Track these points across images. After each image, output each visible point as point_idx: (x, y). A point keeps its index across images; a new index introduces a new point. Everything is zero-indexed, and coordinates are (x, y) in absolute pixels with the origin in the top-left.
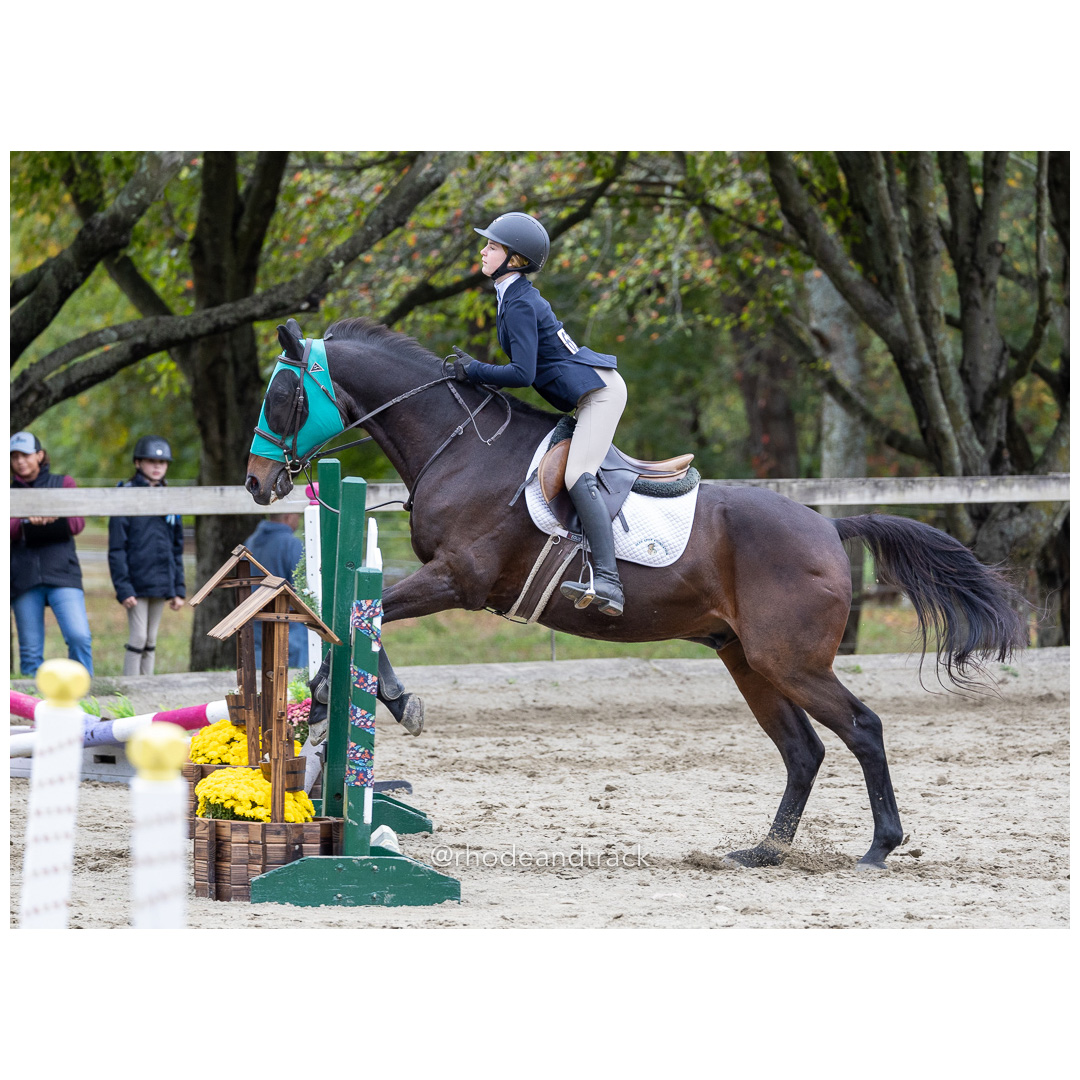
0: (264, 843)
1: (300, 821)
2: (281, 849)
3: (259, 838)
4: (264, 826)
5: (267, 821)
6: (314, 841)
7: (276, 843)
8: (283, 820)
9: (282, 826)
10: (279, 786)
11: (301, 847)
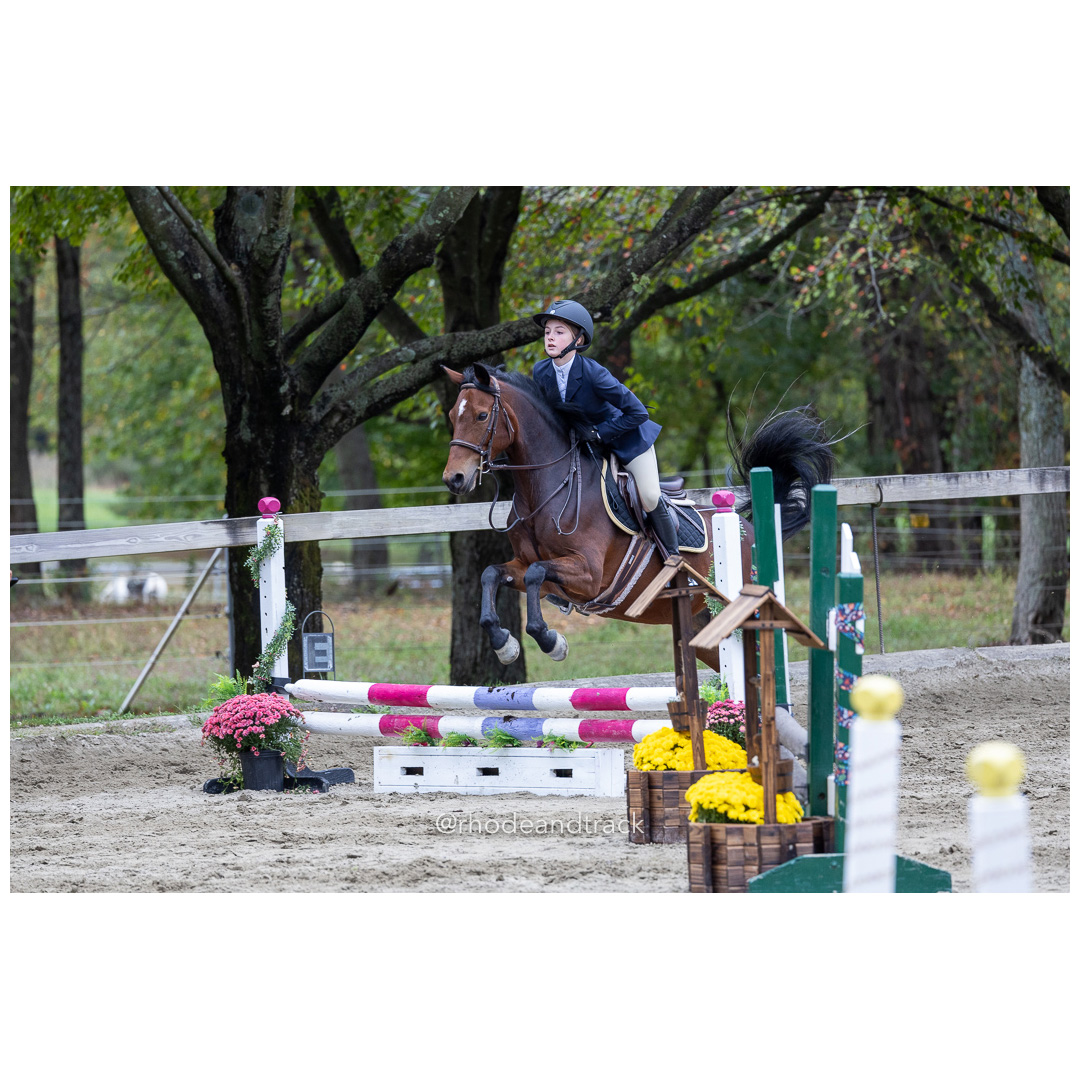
0: (759, 845)
1: (791, 822)
2: (775, 850)
3: (754, 840)
4: (759, 828)
5: (761, 823)
6: (807, 840)
7: (771, 844)
8: (775, 821)
9: (775, 827)
10: (771, 788)
11: (795, 848)
